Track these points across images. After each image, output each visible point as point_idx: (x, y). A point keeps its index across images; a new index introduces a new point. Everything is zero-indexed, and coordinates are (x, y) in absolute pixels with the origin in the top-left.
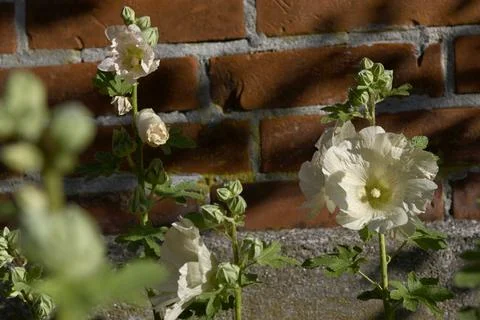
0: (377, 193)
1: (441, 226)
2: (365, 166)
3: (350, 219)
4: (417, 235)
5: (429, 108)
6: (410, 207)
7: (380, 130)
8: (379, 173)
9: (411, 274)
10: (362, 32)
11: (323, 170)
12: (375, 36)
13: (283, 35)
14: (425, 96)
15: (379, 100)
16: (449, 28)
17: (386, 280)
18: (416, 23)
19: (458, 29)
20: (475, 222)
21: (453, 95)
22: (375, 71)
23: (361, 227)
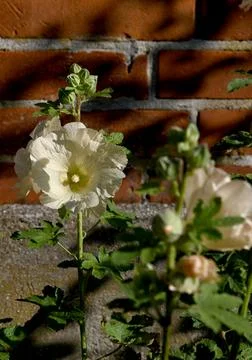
0: (76, 179)
1: (139, 208)
2: (67, 155)
3: (51, 200)
4: (110, 215)
5: (135, 108)
6: (102, 192)
7: (82, 126)
8: (80, 162)
9: (102, 248)
10: (83, 40)
11: (31, 157)
12: (93, 44)
13: (15, 38)
14: (132, 99)
15: (84, 101)
16: (155, 43)
17: (81, 252)
18: (128, 36)
19: (162, 44)
20: (166, 205)
21: (155, 99)
22: (81, 75)
23: (59, 207)
